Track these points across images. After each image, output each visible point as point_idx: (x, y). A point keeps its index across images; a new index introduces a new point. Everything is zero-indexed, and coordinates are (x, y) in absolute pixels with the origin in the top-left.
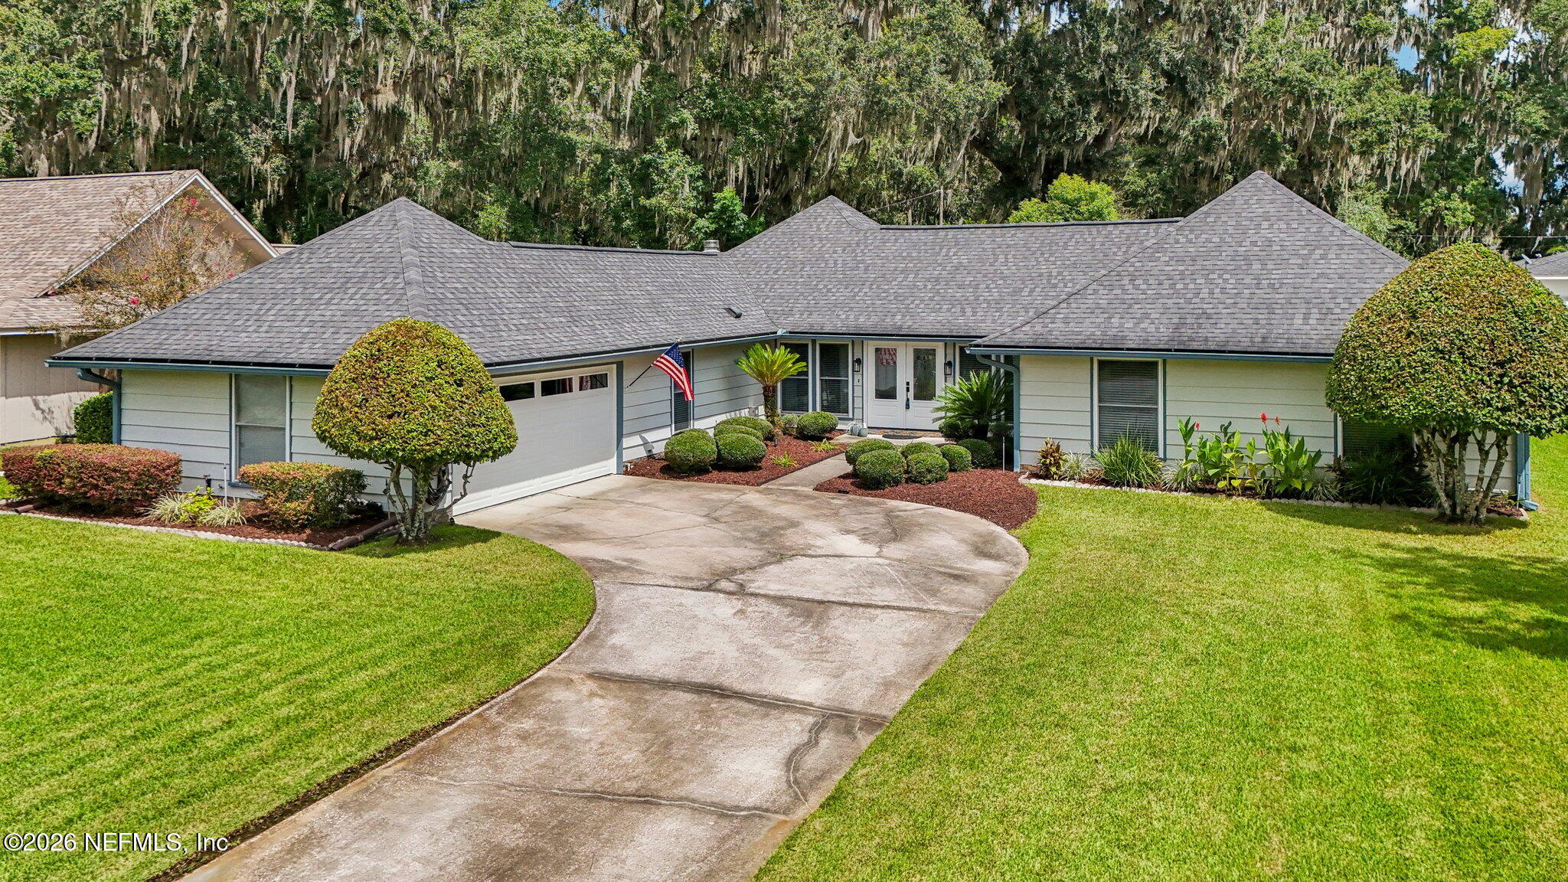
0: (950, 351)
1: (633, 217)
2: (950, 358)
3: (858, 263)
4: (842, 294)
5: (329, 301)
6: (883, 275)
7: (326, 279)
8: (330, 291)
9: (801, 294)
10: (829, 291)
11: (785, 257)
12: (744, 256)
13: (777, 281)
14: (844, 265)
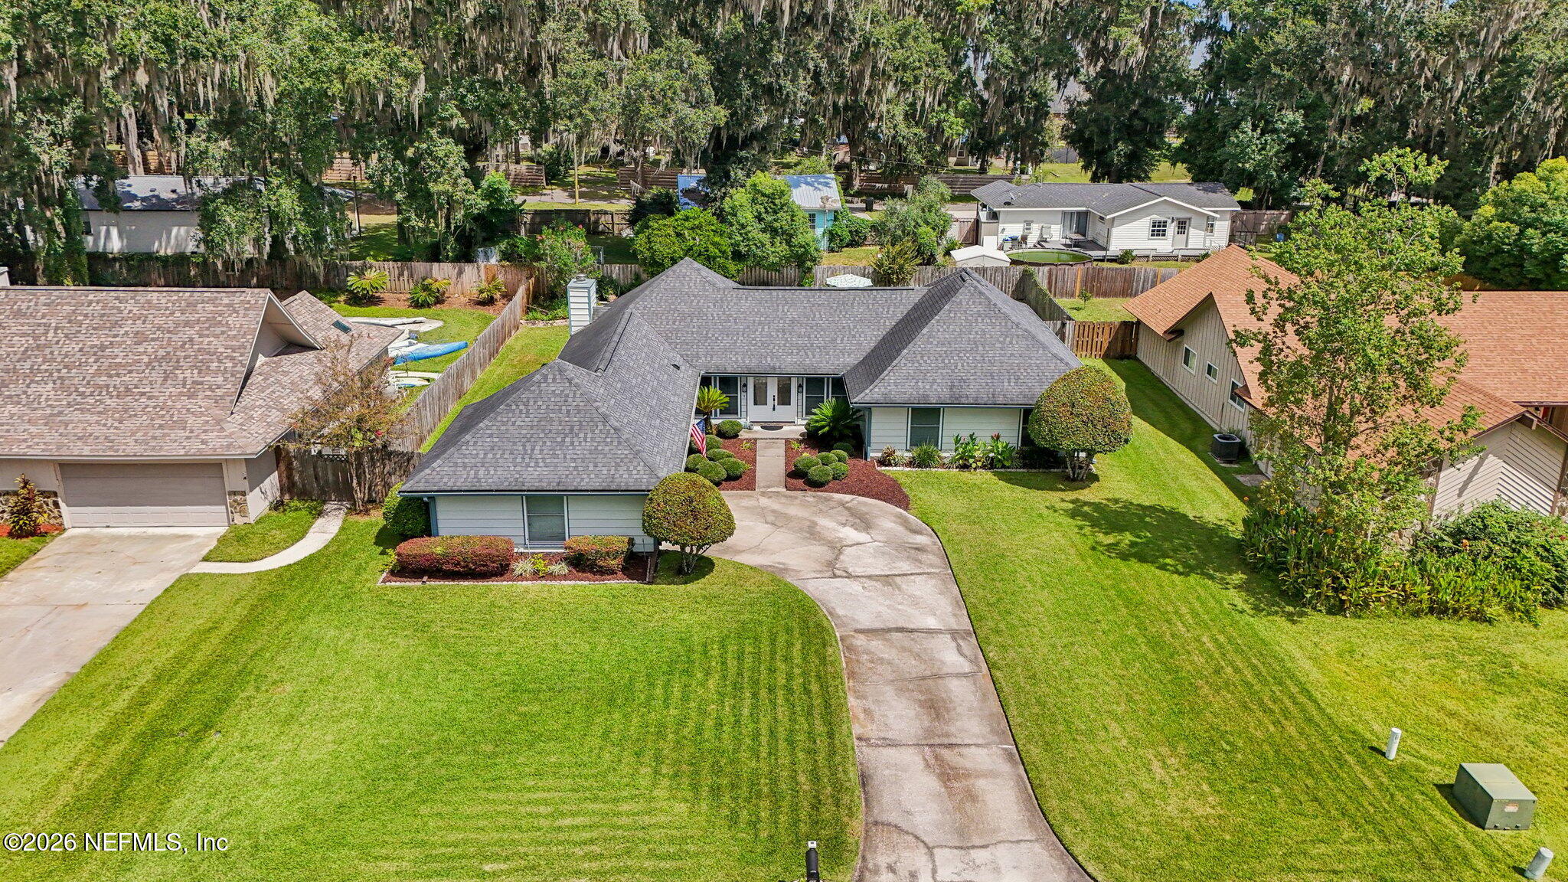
0: (800, 381)
2: (800, 385)
3: (728, 316)
4: (727, 341)
5: (572, 443)
6: (748, 327)
7: (555, 427)
8: (566, 435)
9: (699, 341)
10: (717, 338)
11: (675, 310)
12: (644, 309)
13: (677, 330)
14: (719, 318)
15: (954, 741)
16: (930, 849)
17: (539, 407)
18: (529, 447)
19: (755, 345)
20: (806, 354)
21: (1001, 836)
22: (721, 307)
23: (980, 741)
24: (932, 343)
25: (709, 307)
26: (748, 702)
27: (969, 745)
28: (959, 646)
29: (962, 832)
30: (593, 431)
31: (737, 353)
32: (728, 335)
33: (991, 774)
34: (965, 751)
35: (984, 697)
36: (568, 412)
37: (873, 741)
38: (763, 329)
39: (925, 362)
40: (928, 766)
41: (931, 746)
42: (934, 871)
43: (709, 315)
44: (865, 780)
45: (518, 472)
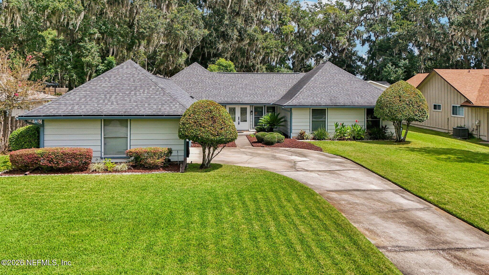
0: (252, 108)
1: (71, 64)
2: (252, 110)
3: (216, 82)
4: (215, 92)
5: (135, 94)
6: (225, 87)
7: (126, 87)
8: (132, 91)
9: (202, 92)
10: (211, 91)
11: (191, 80)
12: (176, 80)
13: (192, 88)
14: (211, 83)
17: (117, 79)
18: (108, 96)
19: (229, 93)
20: (254, 96)
22: (212, 79)
23: (480, 246)
24: (317, 83)
26: (272, 223)
27: (474, 248)
28: (402, 196)
30: (148, 89)
31: (221, 96)
32: (216, 90)
34: (475, 252)
36: (134, 81)
37: (389, 248)
38: (233, 87)
39: (315, 90)
40: (455, 264)
43: (207, 82)
45: (100, 107)
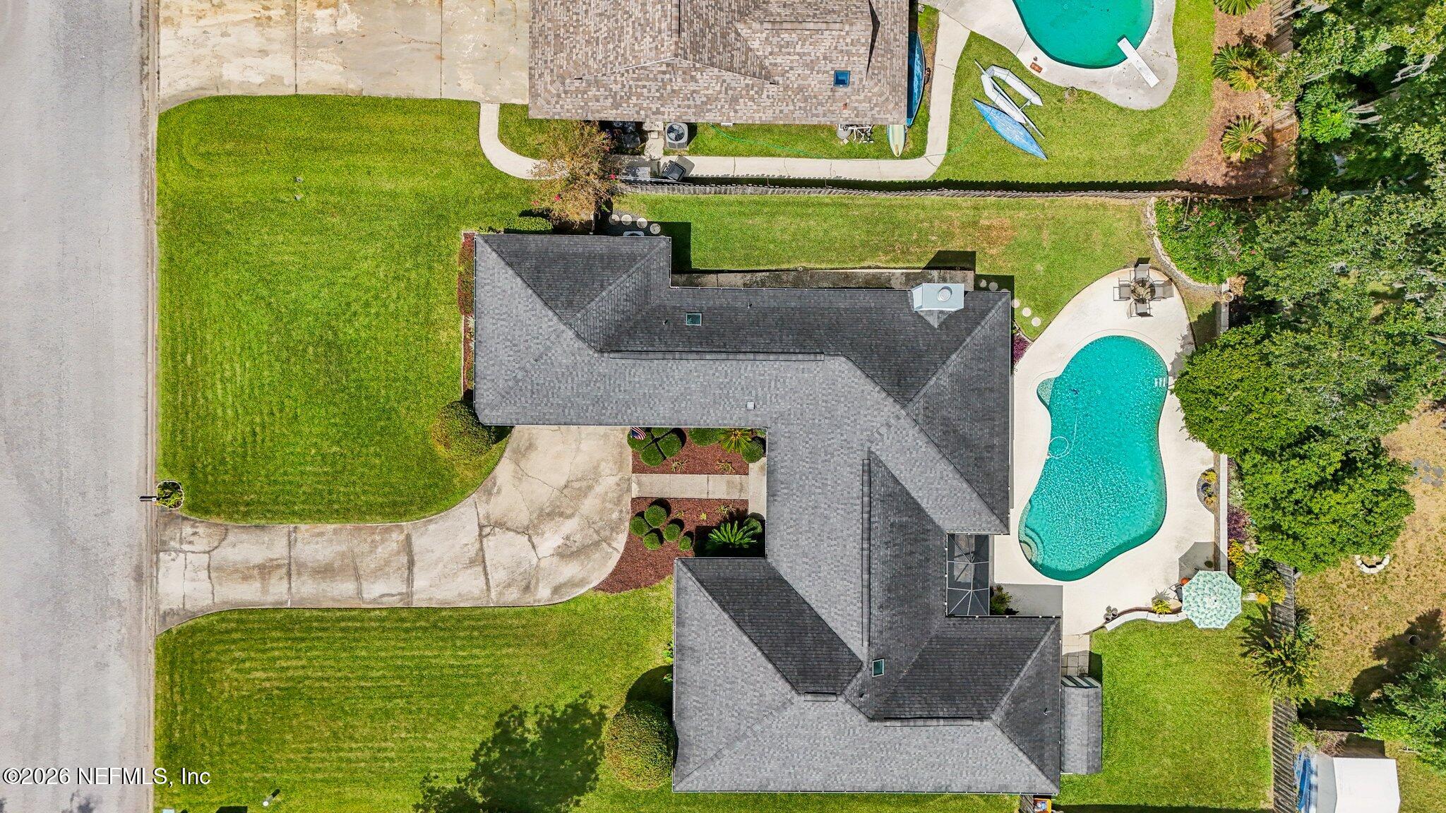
3: (832, 454)
11: (839, 402)
14: (829, 445)
15: (294, 578)
16: (209, 552)
18: (504, 316)
19: (801, 479)
21: (217, 587)
23: (293, 590)
25: (842, 435)
27: (290, 584)
28: (393, 595)
29: (219, 569)
31: (792, 461)
32: (811, 453)
33: (265, 591)
34: (285, 582)
35: (333, 599)
36: (527, 341)
37: (294, 534)
40: (272, 560)
41: (289, 564)
42: (193, 552)
43: (832, 435)
44: (262, 528)
